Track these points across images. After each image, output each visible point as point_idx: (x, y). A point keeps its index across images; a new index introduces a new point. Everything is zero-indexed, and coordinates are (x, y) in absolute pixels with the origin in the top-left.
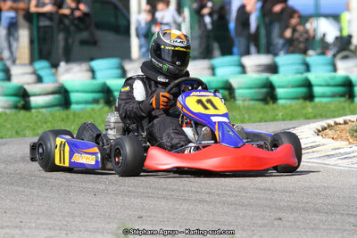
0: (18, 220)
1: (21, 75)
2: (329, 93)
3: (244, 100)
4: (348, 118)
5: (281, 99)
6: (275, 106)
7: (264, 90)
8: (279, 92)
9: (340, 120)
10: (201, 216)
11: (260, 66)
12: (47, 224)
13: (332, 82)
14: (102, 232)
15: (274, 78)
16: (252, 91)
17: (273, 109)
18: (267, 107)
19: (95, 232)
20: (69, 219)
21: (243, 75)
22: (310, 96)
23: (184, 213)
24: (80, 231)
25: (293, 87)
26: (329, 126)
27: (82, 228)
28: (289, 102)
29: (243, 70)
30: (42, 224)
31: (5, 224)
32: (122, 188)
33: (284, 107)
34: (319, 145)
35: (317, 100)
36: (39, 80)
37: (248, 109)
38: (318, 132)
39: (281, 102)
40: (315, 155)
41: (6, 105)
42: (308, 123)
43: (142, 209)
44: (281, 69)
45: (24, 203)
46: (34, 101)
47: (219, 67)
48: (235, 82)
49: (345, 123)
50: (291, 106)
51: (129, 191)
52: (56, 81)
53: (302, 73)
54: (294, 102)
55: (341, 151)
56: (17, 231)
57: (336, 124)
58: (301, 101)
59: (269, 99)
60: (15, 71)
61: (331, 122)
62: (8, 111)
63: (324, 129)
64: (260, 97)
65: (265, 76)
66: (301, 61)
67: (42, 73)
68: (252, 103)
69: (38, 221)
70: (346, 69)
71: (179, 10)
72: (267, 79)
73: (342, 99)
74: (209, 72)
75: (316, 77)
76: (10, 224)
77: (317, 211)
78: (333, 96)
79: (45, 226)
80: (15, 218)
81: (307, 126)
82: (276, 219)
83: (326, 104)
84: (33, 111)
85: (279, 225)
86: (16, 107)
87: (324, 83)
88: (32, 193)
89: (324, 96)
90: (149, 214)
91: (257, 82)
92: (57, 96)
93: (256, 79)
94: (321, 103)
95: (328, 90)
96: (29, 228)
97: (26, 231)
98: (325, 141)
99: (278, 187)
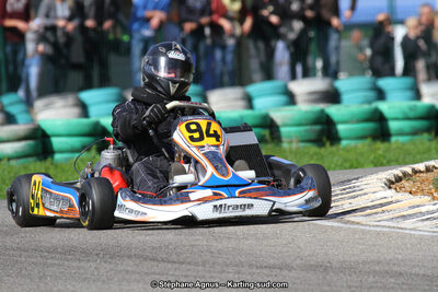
2: (407, 129)
3: (291, 142)
4: (431, 163)
6: (333, 149)
7: (318, 127)
9: (421, 166)
11: (313, 93)
13: (411, 114)
15: (333, 111)
16: (302, 129)
17: (331, 153)
18: (322, 151)
21: (292, 108)
22: (382, 134)
25: (358, 122)
26: (406, 175)
28: (353, 143)
29: (291, 99)
33: (347, 150)
34: (390, 203)
35: (393, 139)
37: (296, 152)
38: (390, 184)
39: (345, 143)
40: (386, 216)
42: (377, 172)
44: (345, 98)
47: (258, 97)
48: (279, 116)
49: (428, 170)
50: (355, 148)
52: (32, 121)
53: (370, 102)
54: (360, 143)
55: (423, 209)
57: (415, 172)
58: (368, 141)
59: (325, 139)
61: (408, 169)
63: (399, 179)
64: (313, 137)
65: (319, 107)
66: (370, 86)
68: (302, 145)
70: (433, 96)
74: (245, 103)
75: (390, 107)
81: (374, 176)
83: (404, 144)
87: (400, 116)
89: (401, 133)
91: (309, 116)
92: (31, 142)
93: (307, 112)
94: (397, 143)
98: (399, 196)
99: (334, 261)
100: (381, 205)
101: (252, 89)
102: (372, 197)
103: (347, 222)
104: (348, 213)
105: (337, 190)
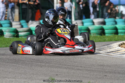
0: (14, 76)
1: (16, 25)
3: (94, 34)
5: (107, 34)
6: (104, 36)
7: (101, 31)
8: (106, 31)
10: (78, 75)
11: (99, 22)
12: (24, 77)
13: (124, 28)
15: (104, 27)
16: (97, 31)
17: (104, 37)
18: (102, 37)
19: (41, 80)
20: (32, 76)
21: (94, 26)
22: (117, 33)
23: (72, 73)
24: (36, 79)
25: (111, 30)
27: (37, 79)
28: (109, 35)
29: (93, 23)
30: (22, 77)
31: (10, 77)
32: (51, 65)
33: (108, 37)
34: (120, 50)
35: (119, 34)
36: (22, 27)
37: (95, 37)
38: (120, 46)
39: (106, 35)
40: (118, 54)
41: (10, 36)
42: (116, 42)
43: (58, 72)
44: (107, 23)
45: (16, 70)
46: (20, 34)
47: (85, 23)
48: (91, 27)
51: (53, 66)
52: (28, 27)
53: (114, 25)
54: (111, 35)
56: (14, 79)
58: (113, 35)
59: (102, 34)
60: (14, 23)
61: (124, 42)
62: (11, 38)
63: (122, 44)
64: (99, 33)
65: (101, 26)
67: (23, 24)
68: (96, 35)
69: (21, 76)
72: (102, 27)
74: (82, 24)
75: (119, 26)
76: (11, 77)
77: (119, 73)
79: (23, 78)
80: (13, 75)
81: (115, 43)
82: (104, 76)
83: (122, 35)
84: (20, 37)
85: (105, 78)
86: (14, 36)
87: (122, 29)
89: (122, 33)
90: (60, 74)
92: (28, 32)
93: (98, 27)
94: (120, 35)
95: (123, 31)
96: (18, 78)
97: (17, 79)
98: (122, 49)
99: (105, 65)
100: (117, 51)
101: (84, 21)
102: (115, 49)
103: (109, 55)
104: (109, 52)
105: (106, 46)
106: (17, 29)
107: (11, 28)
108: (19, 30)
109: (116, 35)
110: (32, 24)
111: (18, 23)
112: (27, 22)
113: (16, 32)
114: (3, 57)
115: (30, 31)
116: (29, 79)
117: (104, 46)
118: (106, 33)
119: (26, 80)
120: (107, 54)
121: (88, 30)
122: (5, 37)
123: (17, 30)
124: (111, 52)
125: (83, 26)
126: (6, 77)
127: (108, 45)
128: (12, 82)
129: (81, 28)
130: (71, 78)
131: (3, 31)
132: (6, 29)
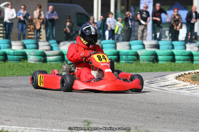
0: (40, 114)
1: (43, 46)
3: (144, 61)
4: (190, 71)
5: (160, 61)
6: (157, 64)
8: (160, 57)
9: (187, 72)
11: (152, 45)
13: (183, 54)
14: (77, 121)
15: (157, 51)
16: (148, 57)
18: (154, 64)
19: (74, 121)
20: (63, 115)
22: (173, 60)
23: (114, 113)
25: (166, 56)
26: (182, 75)
27: (68, 120)
28: (164, 62)
29: (144, 47)
30: (50, 117)
33: (161, 64)
34: (177, 84)
35: (176, 62)
36: (51, 49)
37: (145, 65)
38: (177, 78)
40: (175, 88)
41: (36, 60)
42: (172, 74)
44: (161, 47)
45: (42, 107)
46: (49, 58)
47: (133, 45)
48: (140, 52)
49: (189, 74)
50: (165, 64)
51: (90, 102)
52: (59, 49)
53: (171, 49)
54: (166, 62)
55: (187, 87)
56: (39, 120)
57: (185, 74)
59: (155, 61)
60: (40, 44)
61: (183, 73)
62: (37, 63)
63: (179, 76)
64: (151, 60)
65: (153, 50)
66: (170, 43)
67: (52, 45)
68: (147, 62)
69: (49, 115)
70: (190, 48)
71: (116, 17)
72: (155, 51)
73: (188, 62)
74: (129, 47)
75: (177, 52)
76: (36, 116)
78: (184, 60)
79: (52, 118)
82: (156, 118)
83: (181, 64)
84: (48, 63)
85: (157, 120)
86: (40, 61)
87: (180, 54)
88: (46, 102)
89: (180, 60)
91: (150, 53)
92: (59, 57)
93: (149, 51)
94: (178, 63)
95: (182, 58)
96: (44, 118)
97: (43, 120)
98: (180, 82)
99: (158, 103)
100: (174, 85)
101: (131, 42)
102: (171, 82)
103: (162, 89)
104: (163, 86)
105: (159, 78)
106: (45, 52)
107: (37, 50)
108: (47, 53)
109: (172, 63)
110: (64, 44)
111: (47, 43)
112: (58, 43)
113: (44, 55)
114: (26, 88)
115: (61, 54)
116: (58, 119)
117: (157, 77)
118: (159, 59)
119: (54, 121)
120: (160, 88)
121: (137, 55)
122: (29, 62)
123: (45, 54)
124: (165, 86)
125: (130, 50)
126: (29, 116)
127: (161, 76)
128: (37, 122)
129: (128, 52)
130: (113, 120)
131: (27, 53)
132: (31, 51)
